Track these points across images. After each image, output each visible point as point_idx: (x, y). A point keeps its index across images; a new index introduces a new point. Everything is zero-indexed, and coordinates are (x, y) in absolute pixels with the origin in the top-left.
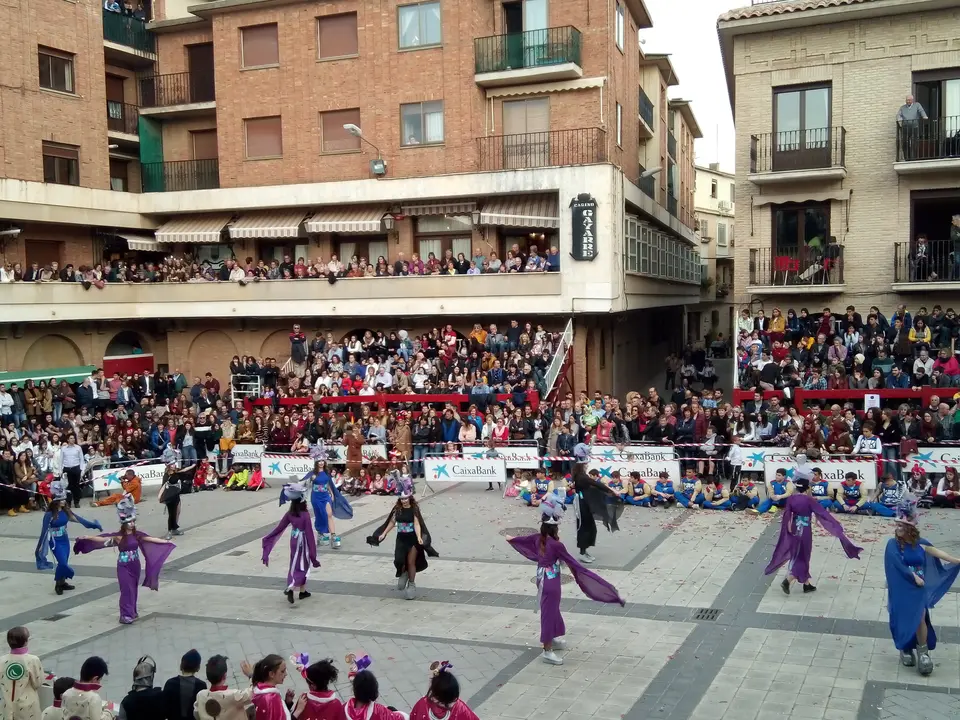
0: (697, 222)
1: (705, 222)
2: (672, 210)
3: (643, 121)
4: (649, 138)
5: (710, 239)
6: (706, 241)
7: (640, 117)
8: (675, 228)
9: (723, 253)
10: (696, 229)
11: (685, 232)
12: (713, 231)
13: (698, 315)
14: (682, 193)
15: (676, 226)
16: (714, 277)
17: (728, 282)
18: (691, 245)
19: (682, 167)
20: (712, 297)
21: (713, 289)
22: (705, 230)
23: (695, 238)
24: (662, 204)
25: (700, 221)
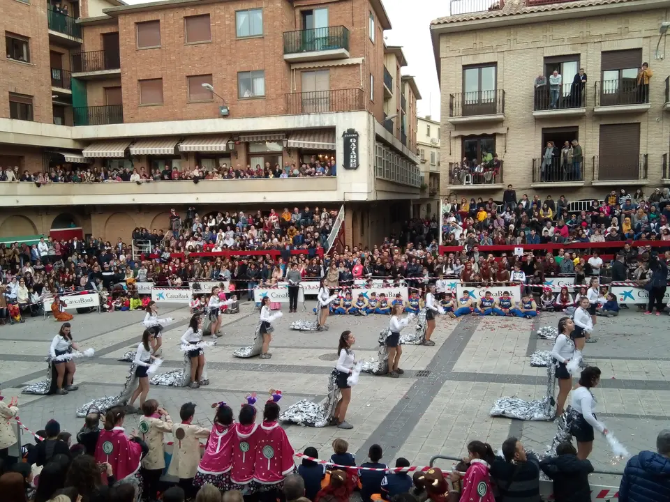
0: (418, 150)
1: (423, 151)
2: (404, 142)
3: (386, 87)
4: (390, 97)
5: (426, 160)
6: (424, 162)
7: (384, 84)
8: (405, 152)
9: (433, 169)
10: (418, 155)
11: (412, 156)
12: (427, 157)
13: (419, 206)
14: (410, 132)
15: (406, 151)
16: (428, 184)
17: (436, 187)
18: (414, 164)
19: (410, 115)
20: (427, 196)
21: (428, 190)
22: (423, 156)
23: (417, 160)
24: (397, 138)
25: (420, 149)
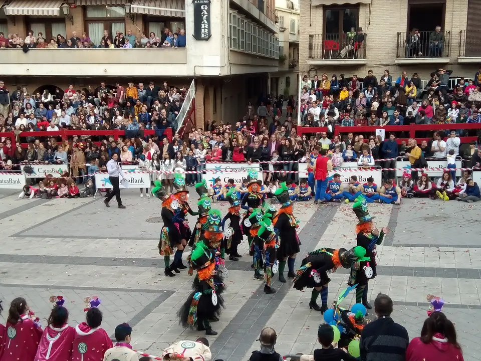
0: (277, 17)
1: (282, 18)
2: (261, 8)
5: (285, 29)
6: (283, 30)
8: (262, 21)
9: (293, 39)
10: (276, 22)
11: (269, 24)
12: (287, 24)
13: (277, 79)
15: (263, 19)
16: (287, 55)
17: (296, 58)
18: (273, 33)
20: (286, 67)
21: (287, 62)
22: (282, 23)
23: (276, 28)
24: (254, 4)
25: (279, 16)
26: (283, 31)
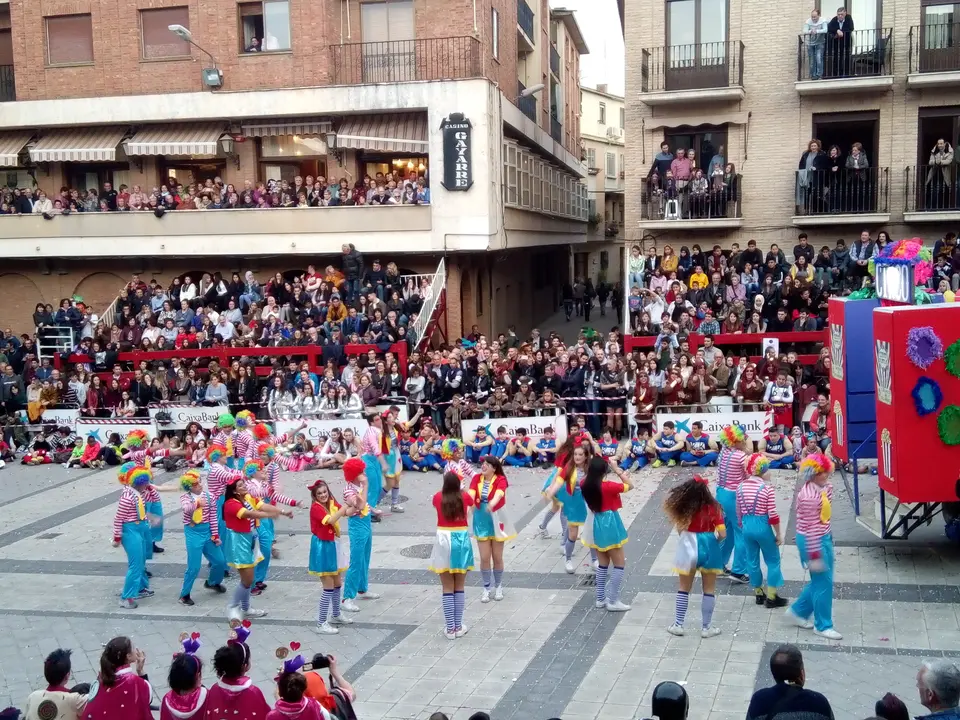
0: (583, 150)
1: (592, 151)
2: (556, 137)
3: (522, 31)
4: (530, 51)
5: (598, 170)
6: (594, 172)
7: (519, 27)
8: (559, 156)
9: (612, 187)
10: (583, 159)
11: (571, 162)
12: (601, 162)
13: (586, 255)
14: (567, 117)
15: (561, 154)
16: (603, 215)
17: (618, 219)
18: (577, 176)
19: (567, 84)
20: (600, 236)
21: (602, 227)
22: (592, 160)
23: (582, 168)
24: (544, 128)
25: (587, 149)
26: (594, 174)
